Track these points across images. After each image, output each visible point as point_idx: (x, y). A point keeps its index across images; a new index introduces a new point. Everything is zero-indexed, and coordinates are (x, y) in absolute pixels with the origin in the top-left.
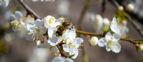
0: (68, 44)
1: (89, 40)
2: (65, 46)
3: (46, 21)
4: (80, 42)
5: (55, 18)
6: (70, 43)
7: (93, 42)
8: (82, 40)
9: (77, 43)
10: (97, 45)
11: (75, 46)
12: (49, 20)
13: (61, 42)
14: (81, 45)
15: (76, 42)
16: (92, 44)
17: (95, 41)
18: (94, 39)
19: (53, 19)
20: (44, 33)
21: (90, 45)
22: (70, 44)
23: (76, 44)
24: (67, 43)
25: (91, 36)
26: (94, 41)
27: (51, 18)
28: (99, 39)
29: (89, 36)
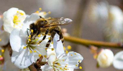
0: (52, 64)
1: (95, 57)
2: (45, 68)
3: (6, 19)
4: (77, 60)
5: (27, 13)
6: (57, 63)
7: (103, 60)
8: (79, 58)
9: (70, 63)
10: (112, 66)
11: (65, 68)
12: (13, 17)
13: (38, 60)
14: (79, 67)
15: (68, 60)
16: (100, 63)
17: (107, 57)
18: (105, 55)
19: (21, 14)
20: (5, 43)
21: (98, 66)
22: (55, 65)
23: (68, 64)
24: (50, 63)
25: (100, 47)
26: (104, 57)
27: (18, 12)
28: (115, 54)
29: (94, 48)
